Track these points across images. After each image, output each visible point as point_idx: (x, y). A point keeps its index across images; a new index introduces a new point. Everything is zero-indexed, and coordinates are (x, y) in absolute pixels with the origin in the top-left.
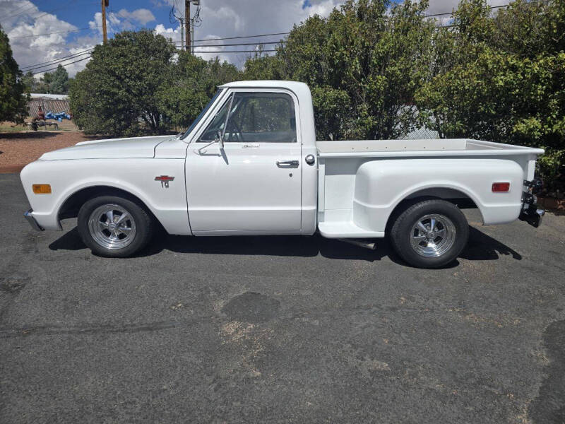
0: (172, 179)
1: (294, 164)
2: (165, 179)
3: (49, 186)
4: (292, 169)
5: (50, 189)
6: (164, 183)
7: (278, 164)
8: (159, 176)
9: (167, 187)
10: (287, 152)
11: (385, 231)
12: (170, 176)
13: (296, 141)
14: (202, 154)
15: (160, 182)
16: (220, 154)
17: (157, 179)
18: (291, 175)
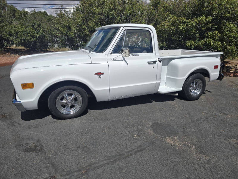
0: (103, 74)
1: (154, 62)
2: (99, 74)
3: (33, 84)
4: (154, 65)
5: (33, 86)
6: (99, 76)
7: (148, 63)
8: (97, 72)
9: (100, 78)
10: (150, 57)
11: (182, 88)
12: (102, 72)
13: (153, 52)
14: (115, 60)
15: (97, 76)
16: (123, 60)
17: (96, 74)
18: (153, 67)
